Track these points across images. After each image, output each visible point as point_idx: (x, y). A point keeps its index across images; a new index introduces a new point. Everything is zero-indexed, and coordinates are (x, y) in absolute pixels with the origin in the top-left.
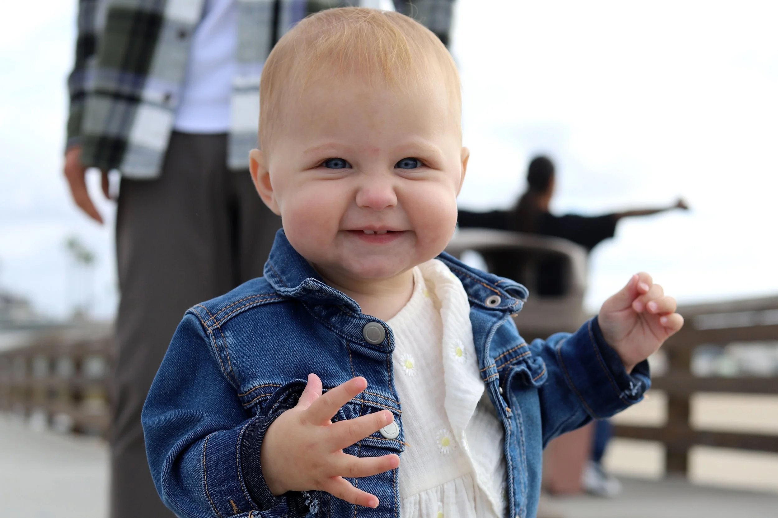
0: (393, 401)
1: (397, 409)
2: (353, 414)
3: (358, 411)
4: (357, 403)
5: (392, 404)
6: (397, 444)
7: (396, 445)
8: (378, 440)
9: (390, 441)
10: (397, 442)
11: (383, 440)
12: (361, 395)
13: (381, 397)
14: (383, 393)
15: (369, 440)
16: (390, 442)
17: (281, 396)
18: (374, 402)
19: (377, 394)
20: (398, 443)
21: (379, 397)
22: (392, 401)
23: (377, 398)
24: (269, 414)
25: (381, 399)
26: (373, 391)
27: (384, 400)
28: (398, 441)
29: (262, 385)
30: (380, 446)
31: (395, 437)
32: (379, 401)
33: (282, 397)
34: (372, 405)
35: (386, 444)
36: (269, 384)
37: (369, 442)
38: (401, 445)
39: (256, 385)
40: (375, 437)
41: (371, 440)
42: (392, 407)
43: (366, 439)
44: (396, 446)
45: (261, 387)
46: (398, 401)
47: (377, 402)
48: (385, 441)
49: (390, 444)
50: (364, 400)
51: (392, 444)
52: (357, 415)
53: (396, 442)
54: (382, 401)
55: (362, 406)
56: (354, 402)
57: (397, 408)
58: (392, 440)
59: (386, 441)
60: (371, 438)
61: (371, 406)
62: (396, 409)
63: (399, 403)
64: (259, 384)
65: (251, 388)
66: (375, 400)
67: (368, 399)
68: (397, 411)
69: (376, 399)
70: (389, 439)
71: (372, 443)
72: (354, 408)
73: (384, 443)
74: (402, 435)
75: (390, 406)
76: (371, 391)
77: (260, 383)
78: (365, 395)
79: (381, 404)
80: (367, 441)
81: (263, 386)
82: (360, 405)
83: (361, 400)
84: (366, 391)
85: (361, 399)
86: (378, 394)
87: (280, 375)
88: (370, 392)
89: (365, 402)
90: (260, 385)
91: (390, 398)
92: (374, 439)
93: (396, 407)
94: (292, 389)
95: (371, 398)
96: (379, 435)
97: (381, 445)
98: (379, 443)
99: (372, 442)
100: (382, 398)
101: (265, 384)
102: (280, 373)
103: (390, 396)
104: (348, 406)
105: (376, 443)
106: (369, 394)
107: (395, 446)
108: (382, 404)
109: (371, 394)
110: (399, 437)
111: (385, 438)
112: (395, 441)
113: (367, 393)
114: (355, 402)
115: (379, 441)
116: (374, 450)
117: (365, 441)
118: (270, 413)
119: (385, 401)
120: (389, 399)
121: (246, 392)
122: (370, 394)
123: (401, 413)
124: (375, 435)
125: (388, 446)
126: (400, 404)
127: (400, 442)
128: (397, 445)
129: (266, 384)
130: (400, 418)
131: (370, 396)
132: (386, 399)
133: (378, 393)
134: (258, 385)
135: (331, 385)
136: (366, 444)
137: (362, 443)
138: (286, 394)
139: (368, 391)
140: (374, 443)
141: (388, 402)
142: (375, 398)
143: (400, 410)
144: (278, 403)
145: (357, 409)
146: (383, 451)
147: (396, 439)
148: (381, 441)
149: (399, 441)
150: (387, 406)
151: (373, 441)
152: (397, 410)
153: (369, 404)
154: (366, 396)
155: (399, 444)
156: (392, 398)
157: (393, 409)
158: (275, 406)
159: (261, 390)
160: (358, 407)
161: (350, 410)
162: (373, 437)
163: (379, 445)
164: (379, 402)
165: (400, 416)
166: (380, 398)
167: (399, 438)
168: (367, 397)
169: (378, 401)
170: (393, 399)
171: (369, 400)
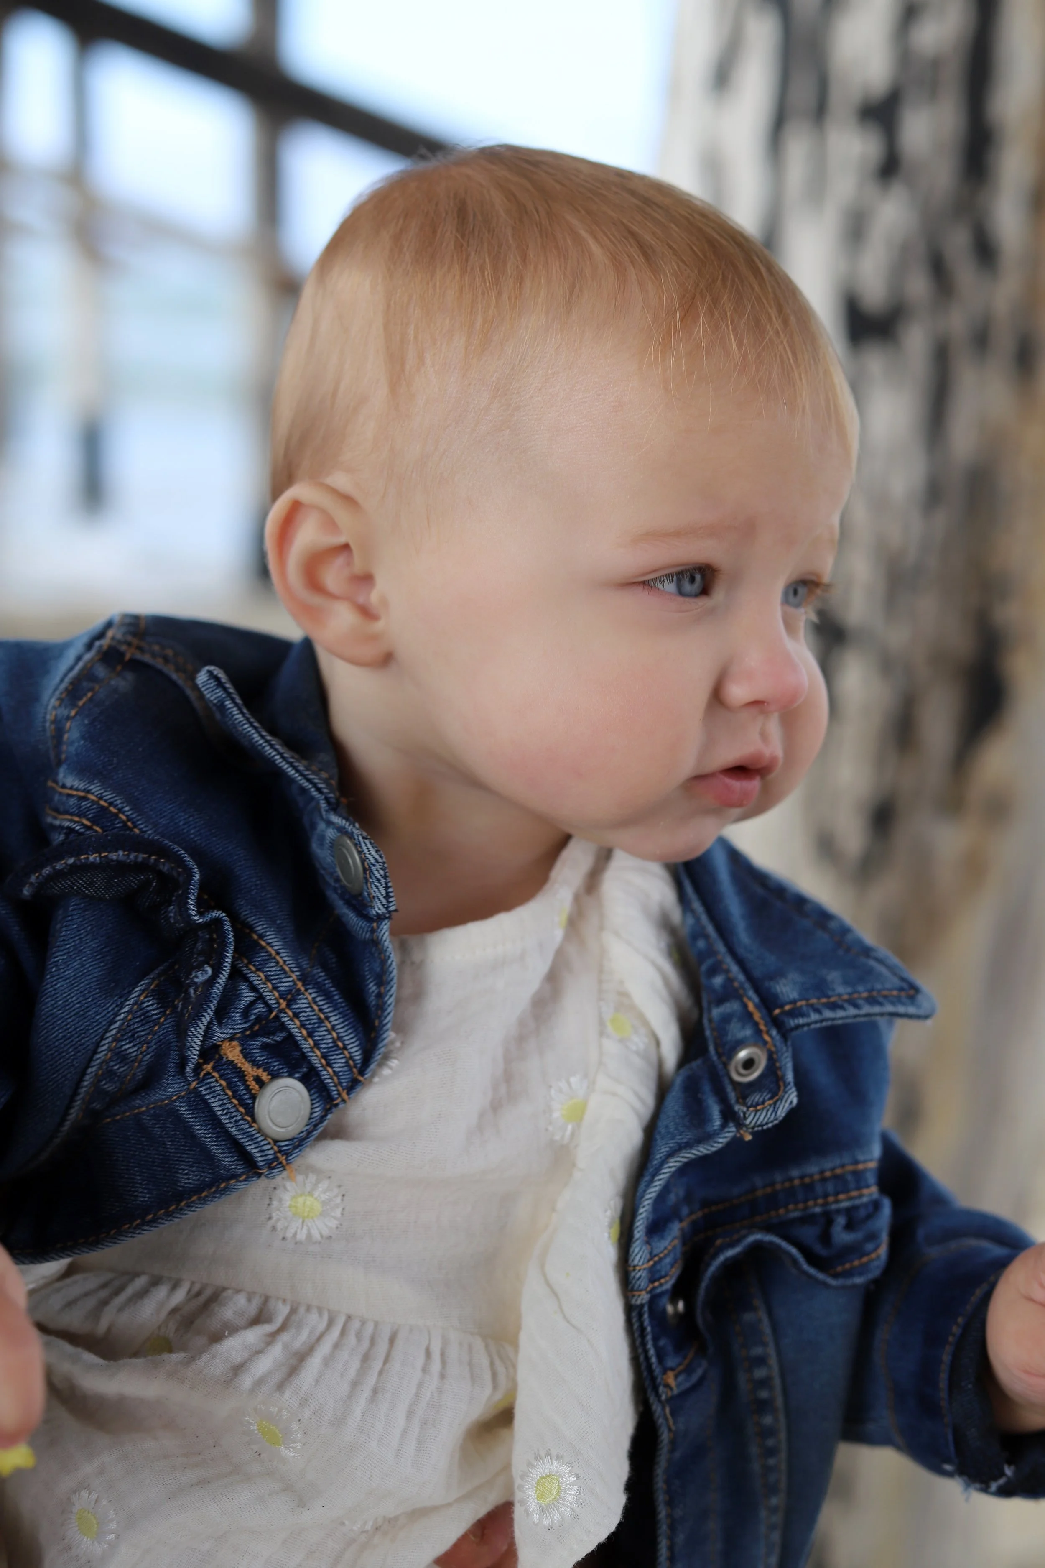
0: (351, 1062)
1: (342, 1086)
2: (238, 1015)
3: (253, 1017)
4: (268, 998)
5: (339, 1067)
6: (266, 1152)
7: (264, 1154)
8: (237, 1111)
9: (258, 1135)
10: (272, 1148)
11: (245, 1120)
12: (291, 990)
13: (330, 1034)
14: (343, 1027)
15: (220, 1095)
16: (257, 1138)
17: (121, 853)
18: (306, 1029)
19: (327, 1018)
20: (272, 1152)
21: (325, 1028)
22: (346, 1062)
23: (318, 1027)
24: (63, 862)
25: (326, 1037)
26: (325, 1007)
27: (331, 1045)
28: (276, 1148)
29: (106, 801)
30: (229, 1125)
31: (277, 1137)
32: (320, 1036)
33: (119, 855)
34: (293, 1030)
35: (244, 1134)
36: (120, 810)
37: (216, 1097)
38: (275, 1163)
39: (93, 791)
40: (238, 1100)
41: (222, 1097)
42: (334, 1072)
43: (215, 1086)
44: (261, 1156)
45: (99, 804)
46: (362, 1072)
47: (311, 1035)
48: (247, 1126)
49: (252, 1140)
50: (288, 1006)
51: (257, 1145)
52: (245, 1023)
53: (269, 1147)
54: (324, 1042)
55: (273, 1014)
56: (261, 990)
57: (344, 1084)
58: (266, 1136)
59: (251, 1127)
60: (226, 1094)
61: (288, 1031)
62: (340, 1083)
63: (361, 1078)
64: (101, 794)
65: (77, 787)
66: (310, 1026)
67: (298, 1011)
68: (338, 1090)
69: (316, 1025)
70: (259, 1130)
71: (220, 1106)
72: (252, 1004)
73: (243, 1129)
74: (299, 1146)
75: (332, 1068)
76: (320, 1001)
77: (104, 794)
78: (300, 999)
79: (317, 1045)
80: (214, 1091)
81: (105, 804)
82: (270, 1010)
83: (281, 1001)
84: (310, 994)
85: (284, 999)
86: (330, 1022)
87: (161, 814)
88: (315, 1002)
89: (286, 1013)
90: (101, 798)
91: (350, 1053)
92: (231, 1103)
93: (343, 1081)
94: (155, 860)
95: (305, 1014)
96: (249, 1104)
97: (231, 1125)
98: (232, 1117)
99: (222, 1104)
100: (329, 1037)
101: (111, 804)
102: (165, 811)
103: (351, 1048)
104: (243, 987)
105: (226, 1114)
106: (309, 1003)
107: (258, 1155)
108: (319, 1049)
109: (316, 1008)
110: (287, 1143)
111: (254, 1120)
112: (269, 1143)
113: (306, 998)
114: (265, 994)
115: (236, 1116)
116: (209, 1121)
117: (210, 1088)
118: (65, 863)
119: (331, 1047)
120: (346, 1052)
121: (64, 786)
122: (311, 1007)
123: (344, 1101)
124: (240, 1095)
125: (243, 1140)
126: (360, 1081)
127: (279, 1155)
128: (266, 1155)
129: (115, 806)
130: (330, 1109)
131: (309, 1009)
132: (337, 1046)
133: (332, 1019)
134: (96, 793)
135: (247, 918)
136: (205, 1095)
137: (201, 1087)
138: (136, 857)
139: (314, 995)
140: (223, 1110)
141: (337, 1055)
142: (315, 1023)
143: (348, 1094)
144: (101, 857)
145: (255, 1011)
146: (224, 1140)
147: (276, 1141)
148: (239, 1118)
149: (280, 1151)
150: (326, 1060)
151: (225, 1101)
152: (340, 1088)
153: (289, 1022)
154: (299, 1002)
155: (271, 1157)
156: (353, 1054)
157: (331, 1078)
158: (88, 858)
159: (93, 809)
160: (260, 1008)
161: (239, 1001)
162: (234, 1097)
163: (227, 1121)
164: (317, 1038)
165: (337, 1105)
166: (325, 1033)
167: (287, 1145)
168: (298, 1006)
169: (316, 1034)
170: (354, 1061)
171: (296, 1015)
